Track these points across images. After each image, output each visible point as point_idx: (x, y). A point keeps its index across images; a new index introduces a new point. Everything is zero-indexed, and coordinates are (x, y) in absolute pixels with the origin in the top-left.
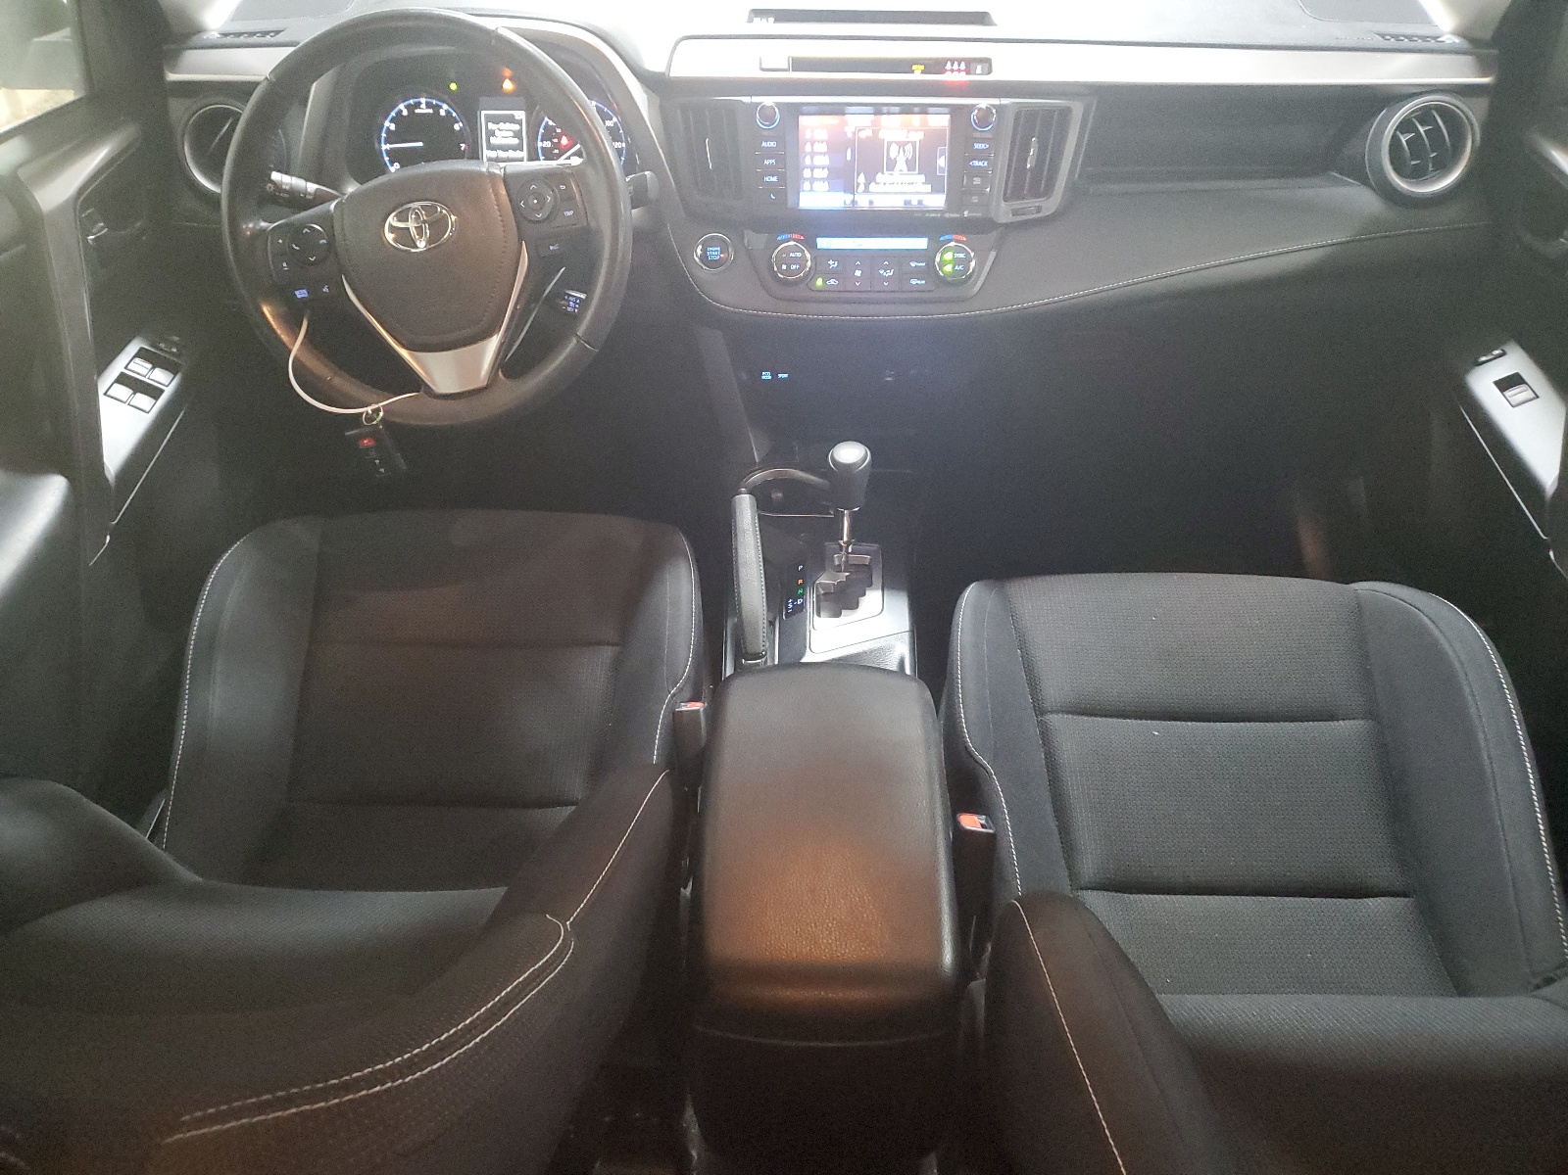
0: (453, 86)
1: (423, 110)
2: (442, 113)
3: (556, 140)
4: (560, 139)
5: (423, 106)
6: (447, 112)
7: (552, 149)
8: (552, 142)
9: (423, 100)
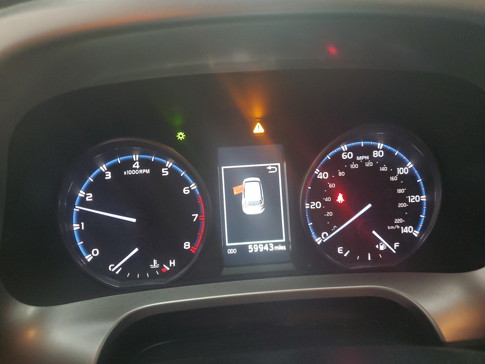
0: (181, 136)
1: (137, 169)
2: (165, 172)
3: (328, 199)
4: (335, 197)
5: (137, 165)
6: (170, 170)
7: (322, 211)
8: (323, 203)
9: (136, 157)
